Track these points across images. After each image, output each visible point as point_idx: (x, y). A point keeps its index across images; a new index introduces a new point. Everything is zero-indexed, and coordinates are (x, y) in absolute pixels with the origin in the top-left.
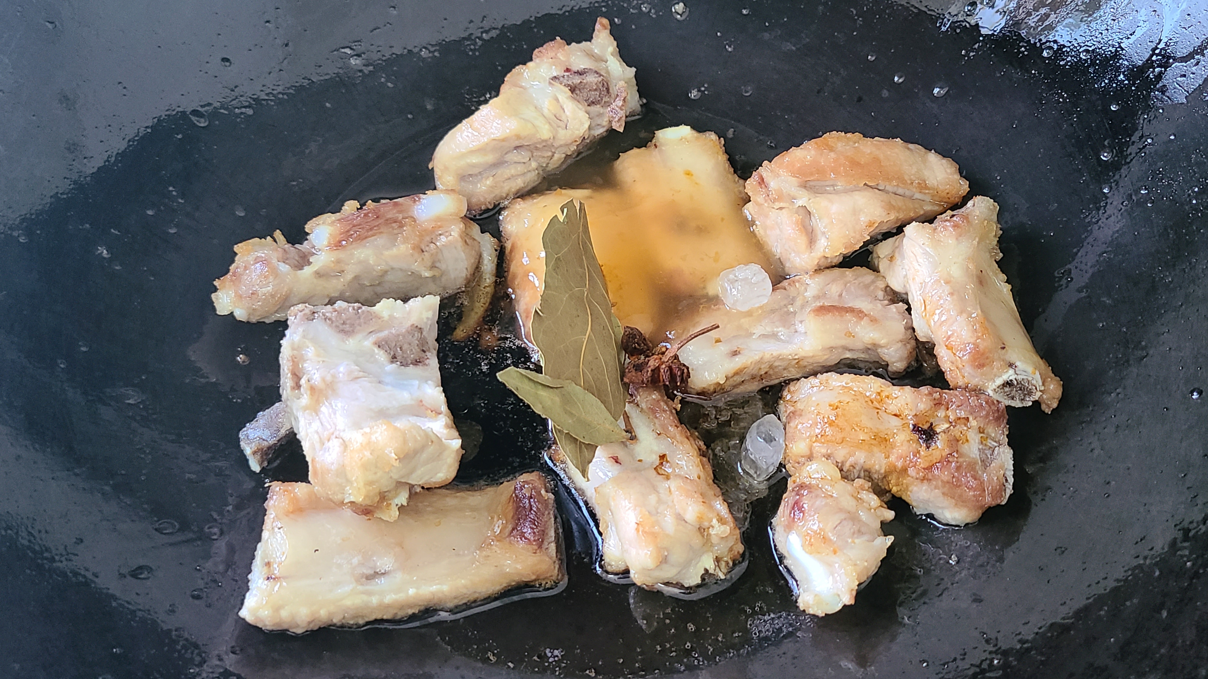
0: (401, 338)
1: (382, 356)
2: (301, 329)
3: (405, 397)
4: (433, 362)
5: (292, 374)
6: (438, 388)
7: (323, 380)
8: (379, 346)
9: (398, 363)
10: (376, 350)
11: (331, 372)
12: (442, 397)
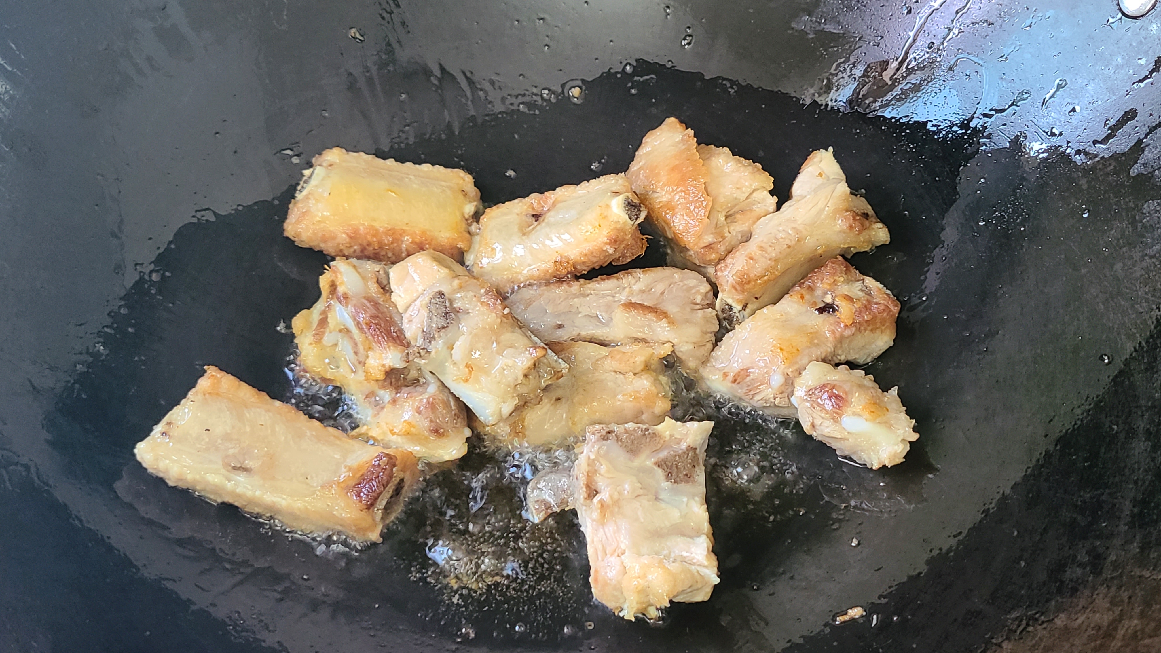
0: (677, 458)
1: (660, 473)
2: (596, 447)
3: (675, 515)
4: (701, 477)
5: (586, 488)
6: (703, 506)
7: (611, 497)
8: (659, 466)
9: (673, 480)
10: (656, 468)
11: (618, 488)
12: (706, 515)
